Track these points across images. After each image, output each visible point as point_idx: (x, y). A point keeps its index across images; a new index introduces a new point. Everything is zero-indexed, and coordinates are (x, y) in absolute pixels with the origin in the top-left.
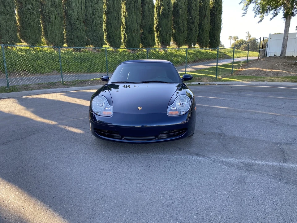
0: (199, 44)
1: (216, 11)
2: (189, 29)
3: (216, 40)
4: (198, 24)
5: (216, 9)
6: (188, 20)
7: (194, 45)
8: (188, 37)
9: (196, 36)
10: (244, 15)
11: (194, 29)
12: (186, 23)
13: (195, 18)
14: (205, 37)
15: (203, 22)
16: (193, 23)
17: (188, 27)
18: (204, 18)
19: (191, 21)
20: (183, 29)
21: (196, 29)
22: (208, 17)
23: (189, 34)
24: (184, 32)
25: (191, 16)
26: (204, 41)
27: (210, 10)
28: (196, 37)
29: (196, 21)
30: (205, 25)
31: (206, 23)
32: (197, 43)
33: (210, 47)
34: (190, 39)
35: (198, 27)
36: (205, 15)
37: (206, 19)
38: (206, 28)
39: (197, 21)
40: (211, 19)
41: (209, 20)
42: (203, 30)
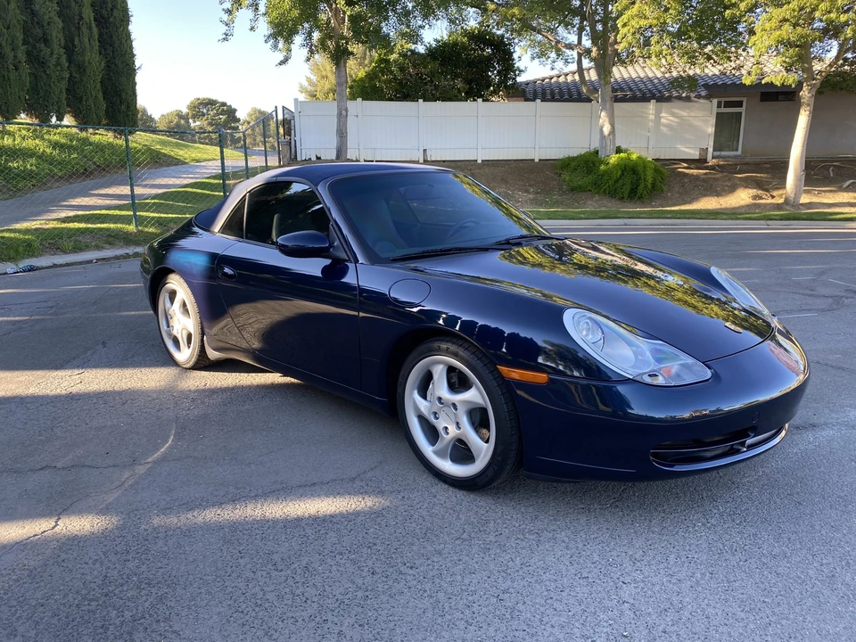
0: (76, 116)
1: (112, 10)
2: (34, 59)
3: (128, 107)
4: (63, 44)
5: (110, 5)
6: (24, 28)
7: (60, 118)
8: (34, 89)
9: (64, 85)
10: (226, 37)
11: (53, 61)
12: (20, 36)
13: (49, 24)
14: (94, 94)
15: (76, 42)
16: (46, 41)
17: (28, 53)
18: (79, 28)
19: (38, 31)
20: (12, 55)
21: (58, 64)
22: (90, 28)
23: (36, 77)
24: (17, 69)
25: (33, 13)
26: (93, 106)
27: (92, 6)
28: (64, 91)
29: (54, 34)
30: (84, 50)
31: (88, 45)
32: (69, 112)
33: (108, 127)
34: (42, 93)
35: (65, 56)
36: (81, 18)
37: (84, 30)
38: (89, 61)
39: (57, 35)
40: (101, 35)
41: (97, 37)
42: (81, 68)
